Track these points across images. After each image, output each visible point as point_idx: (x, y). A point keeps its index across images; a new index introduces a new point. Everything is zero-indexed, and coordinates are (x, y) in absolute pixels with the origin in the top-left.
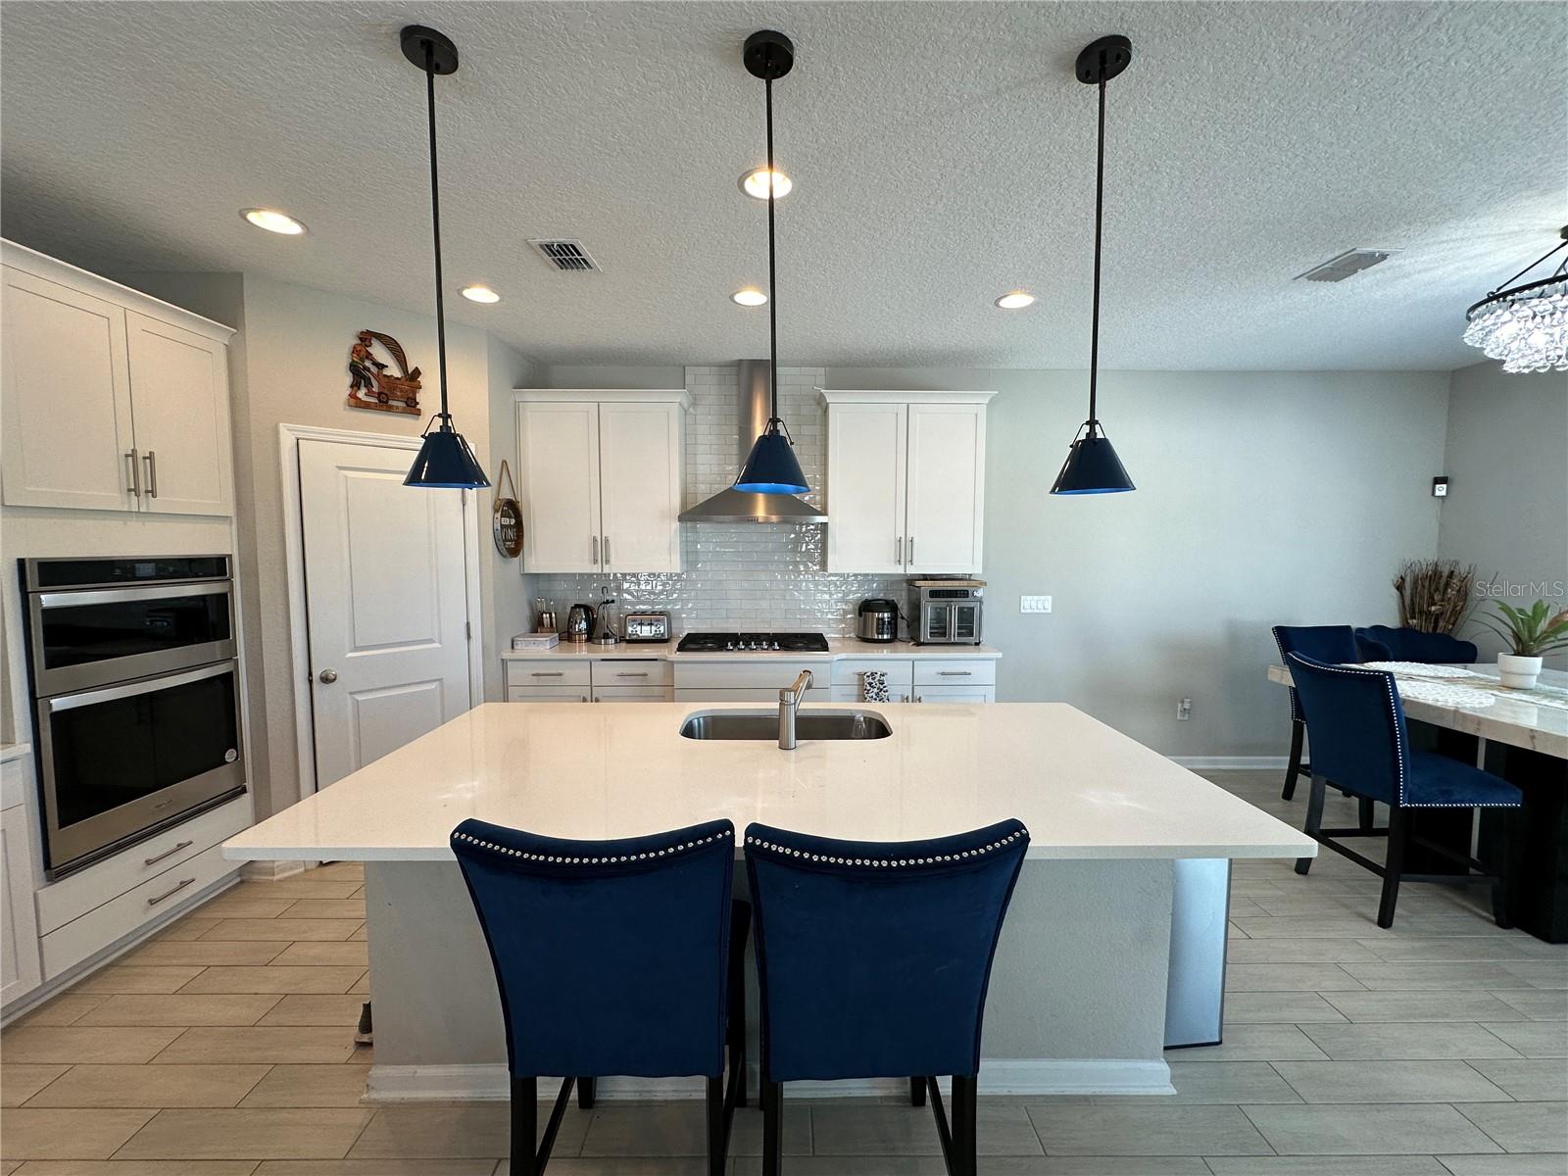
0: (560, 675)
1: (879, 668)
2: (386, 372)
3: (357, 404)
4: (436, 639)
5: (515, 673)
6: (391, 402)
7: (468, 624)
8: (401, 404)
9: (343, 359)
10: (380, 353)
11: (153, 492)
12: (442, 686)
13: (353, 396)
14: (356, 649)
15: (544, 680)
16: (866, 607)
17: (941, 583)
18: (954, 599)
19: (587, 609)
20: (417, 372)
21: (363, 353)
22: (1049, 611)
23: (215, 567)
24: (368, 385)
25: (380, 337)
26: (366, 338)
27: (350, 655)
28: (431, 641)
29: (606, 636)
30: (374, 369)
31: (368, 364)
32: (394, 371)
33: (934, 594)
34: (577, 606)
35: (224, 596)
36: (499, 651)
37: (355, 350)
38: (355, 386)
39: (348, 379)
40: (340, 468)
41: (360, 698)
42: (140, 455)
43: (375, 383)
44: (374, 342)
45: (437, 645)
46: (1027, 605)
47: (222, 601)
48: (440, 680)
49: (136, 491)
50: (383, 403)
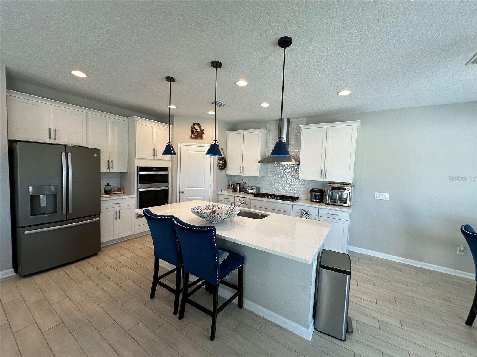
0: (228, 199)
1: (307, 209)
2: (197, 131)
3: (192, 138)
4: (203, 187)
5: (220, 197)
6: (198, 137)
7: (210, 185)
8: (200, 137)
9: (190, 129)
10: (196, 127)
11: (156, 156)
12: (204, 197)
13: (191, 136)
14: (188, 187)
15: (225, 200)
16: (312, 191)
17: (336, 185)
18: (340, 191)
19: (240, 184)
20: (203, 130)
21: (193, 128)
22: (388, 199)
23: (166, 169)
24: (194, 134)
25: (197, 124)
26: (194, 124)
27: (187, 188)
28: (202, 187)
29: (243, 191)
30: (195, 130)
31: (194, 129)
32: (199, 130)
33: (333, 188)
34: (238, 183)
35: (167, 175)
36: (217, 191)
37: (192, 127)
38: (191, 134)
39: (190, 133)
40: (188, 151)
41: (188, 197)
42: (155, 150)
43: (195, 133)
44: (196, 125)
45: (203, 188)
46: (378, 196)
47: (166, 176)
48: (204, 196)
49: (154, 155)
50: (196, 137)
